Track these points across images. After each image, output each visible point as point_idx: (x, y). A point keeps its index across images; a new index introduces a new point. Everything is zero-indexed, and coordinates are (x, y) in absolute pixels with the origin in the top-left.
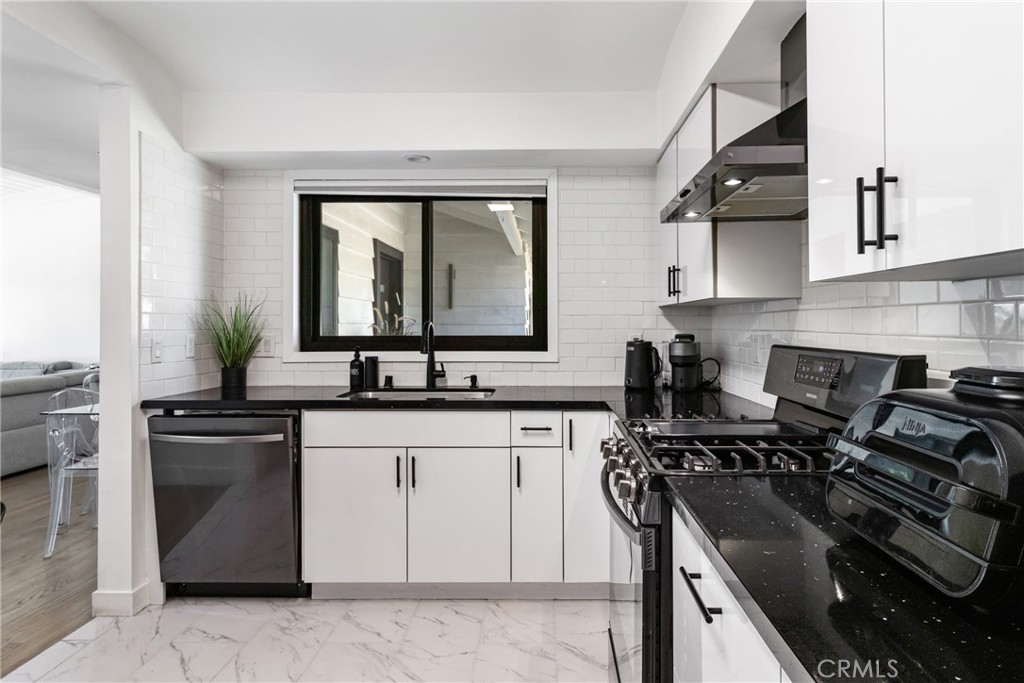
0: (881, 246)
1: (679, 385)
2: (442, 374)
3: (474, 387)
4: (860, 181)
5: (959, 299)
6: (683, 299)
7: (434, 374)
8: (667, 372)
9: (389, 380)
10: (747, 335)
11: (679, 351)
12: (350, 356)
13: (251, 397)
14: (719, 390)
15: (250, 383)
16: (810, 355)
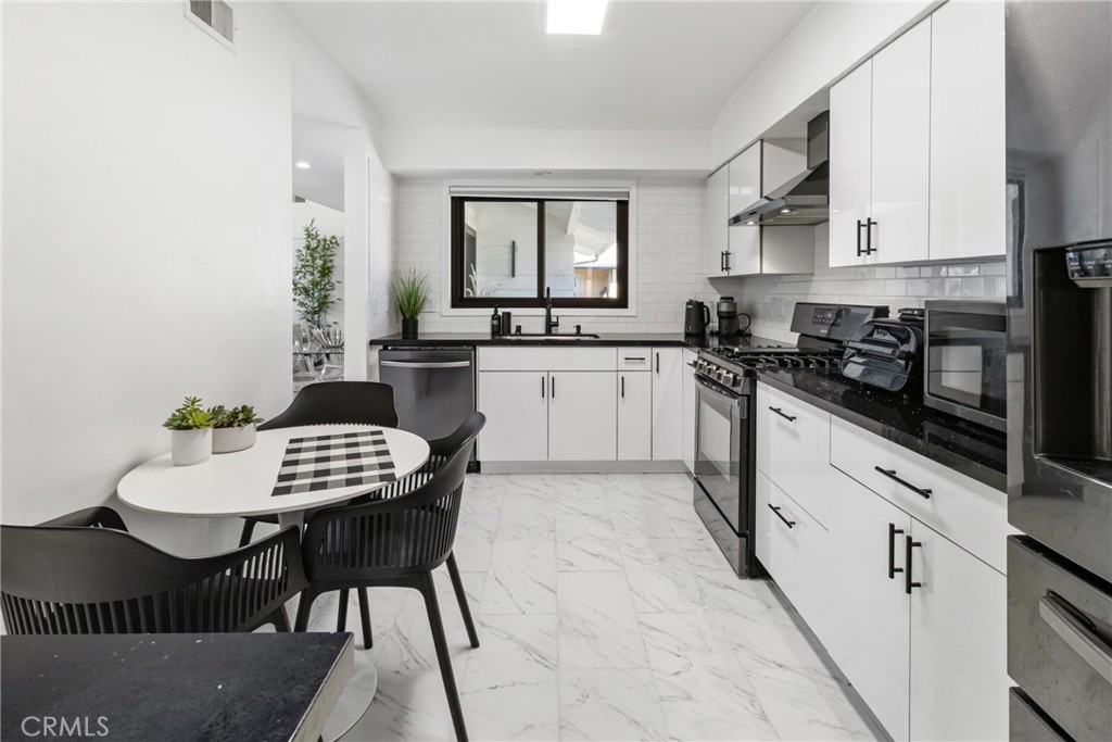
0: (869, 254)
1: (724, 331)
2: (556, 325)
3: (578, 333)
4: (859, 222)
5: (906, 276)
6: (732, 273)
7: (550, 325)
8: (714, 324)
9: (519, 328)
10: (771, 297)
11: (724, 308)
12: (491, 311)
13: (420, 338)
14: (750, 335)
15: (420, 331)
16: (822, 309)
